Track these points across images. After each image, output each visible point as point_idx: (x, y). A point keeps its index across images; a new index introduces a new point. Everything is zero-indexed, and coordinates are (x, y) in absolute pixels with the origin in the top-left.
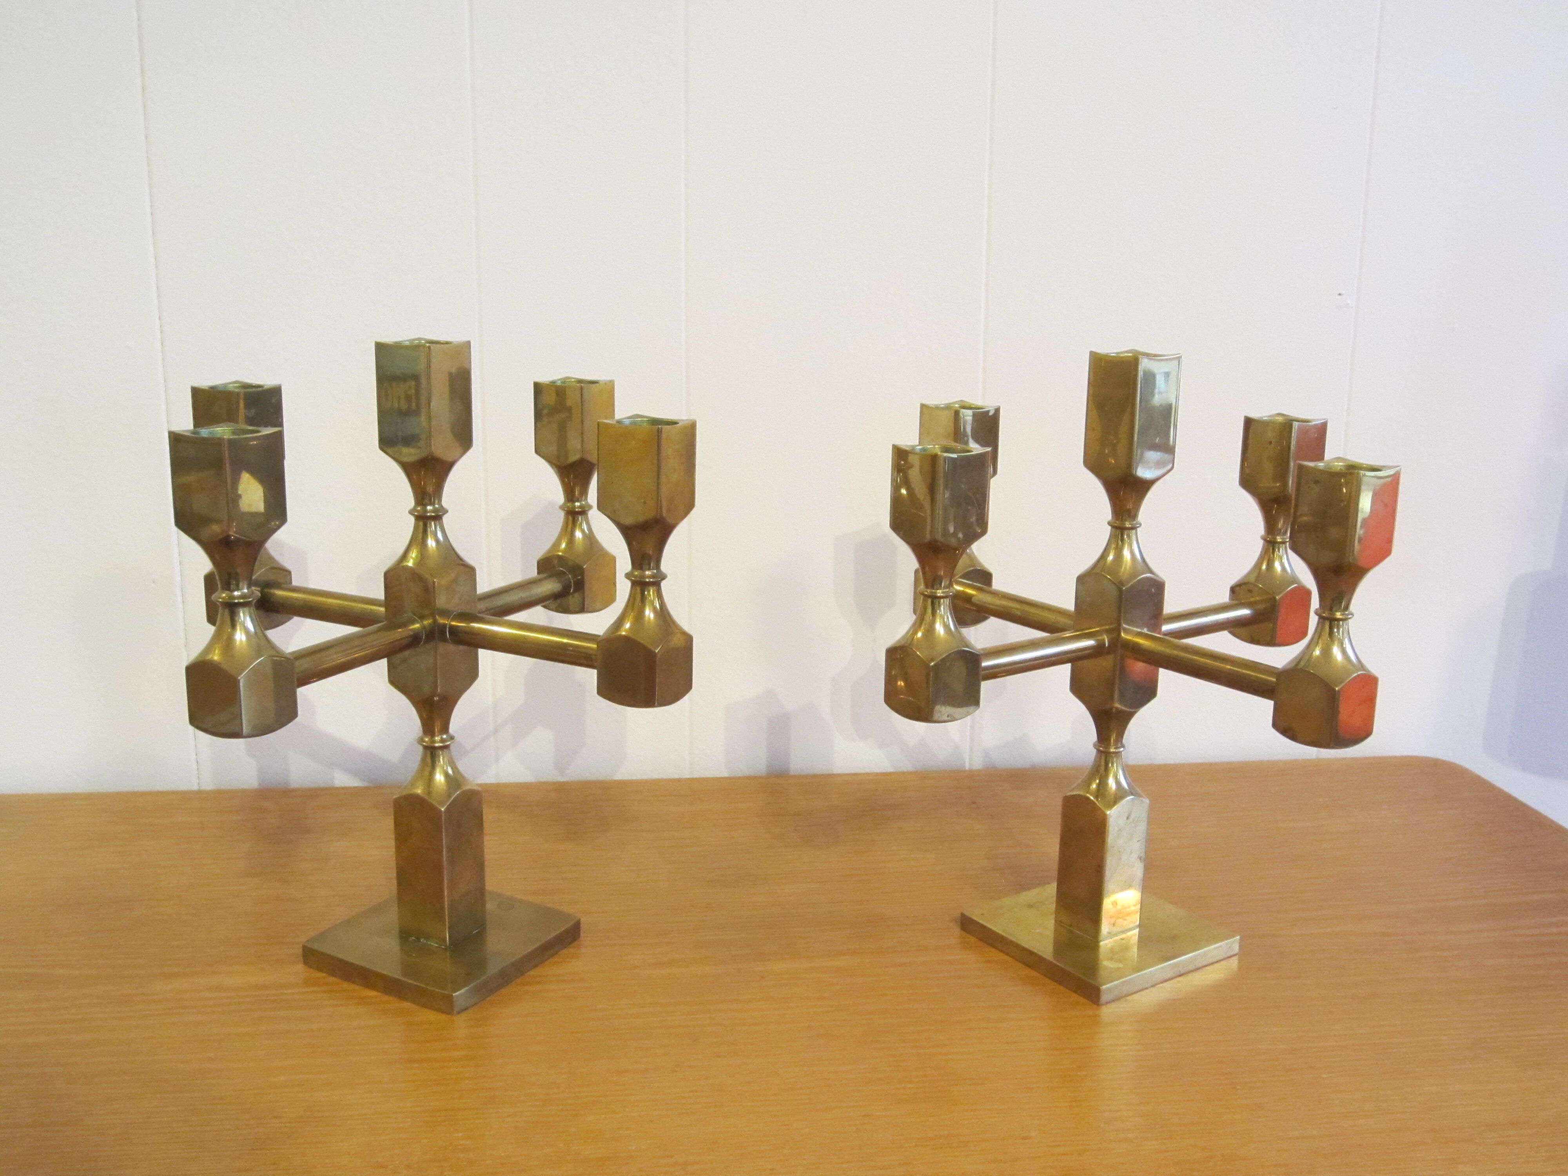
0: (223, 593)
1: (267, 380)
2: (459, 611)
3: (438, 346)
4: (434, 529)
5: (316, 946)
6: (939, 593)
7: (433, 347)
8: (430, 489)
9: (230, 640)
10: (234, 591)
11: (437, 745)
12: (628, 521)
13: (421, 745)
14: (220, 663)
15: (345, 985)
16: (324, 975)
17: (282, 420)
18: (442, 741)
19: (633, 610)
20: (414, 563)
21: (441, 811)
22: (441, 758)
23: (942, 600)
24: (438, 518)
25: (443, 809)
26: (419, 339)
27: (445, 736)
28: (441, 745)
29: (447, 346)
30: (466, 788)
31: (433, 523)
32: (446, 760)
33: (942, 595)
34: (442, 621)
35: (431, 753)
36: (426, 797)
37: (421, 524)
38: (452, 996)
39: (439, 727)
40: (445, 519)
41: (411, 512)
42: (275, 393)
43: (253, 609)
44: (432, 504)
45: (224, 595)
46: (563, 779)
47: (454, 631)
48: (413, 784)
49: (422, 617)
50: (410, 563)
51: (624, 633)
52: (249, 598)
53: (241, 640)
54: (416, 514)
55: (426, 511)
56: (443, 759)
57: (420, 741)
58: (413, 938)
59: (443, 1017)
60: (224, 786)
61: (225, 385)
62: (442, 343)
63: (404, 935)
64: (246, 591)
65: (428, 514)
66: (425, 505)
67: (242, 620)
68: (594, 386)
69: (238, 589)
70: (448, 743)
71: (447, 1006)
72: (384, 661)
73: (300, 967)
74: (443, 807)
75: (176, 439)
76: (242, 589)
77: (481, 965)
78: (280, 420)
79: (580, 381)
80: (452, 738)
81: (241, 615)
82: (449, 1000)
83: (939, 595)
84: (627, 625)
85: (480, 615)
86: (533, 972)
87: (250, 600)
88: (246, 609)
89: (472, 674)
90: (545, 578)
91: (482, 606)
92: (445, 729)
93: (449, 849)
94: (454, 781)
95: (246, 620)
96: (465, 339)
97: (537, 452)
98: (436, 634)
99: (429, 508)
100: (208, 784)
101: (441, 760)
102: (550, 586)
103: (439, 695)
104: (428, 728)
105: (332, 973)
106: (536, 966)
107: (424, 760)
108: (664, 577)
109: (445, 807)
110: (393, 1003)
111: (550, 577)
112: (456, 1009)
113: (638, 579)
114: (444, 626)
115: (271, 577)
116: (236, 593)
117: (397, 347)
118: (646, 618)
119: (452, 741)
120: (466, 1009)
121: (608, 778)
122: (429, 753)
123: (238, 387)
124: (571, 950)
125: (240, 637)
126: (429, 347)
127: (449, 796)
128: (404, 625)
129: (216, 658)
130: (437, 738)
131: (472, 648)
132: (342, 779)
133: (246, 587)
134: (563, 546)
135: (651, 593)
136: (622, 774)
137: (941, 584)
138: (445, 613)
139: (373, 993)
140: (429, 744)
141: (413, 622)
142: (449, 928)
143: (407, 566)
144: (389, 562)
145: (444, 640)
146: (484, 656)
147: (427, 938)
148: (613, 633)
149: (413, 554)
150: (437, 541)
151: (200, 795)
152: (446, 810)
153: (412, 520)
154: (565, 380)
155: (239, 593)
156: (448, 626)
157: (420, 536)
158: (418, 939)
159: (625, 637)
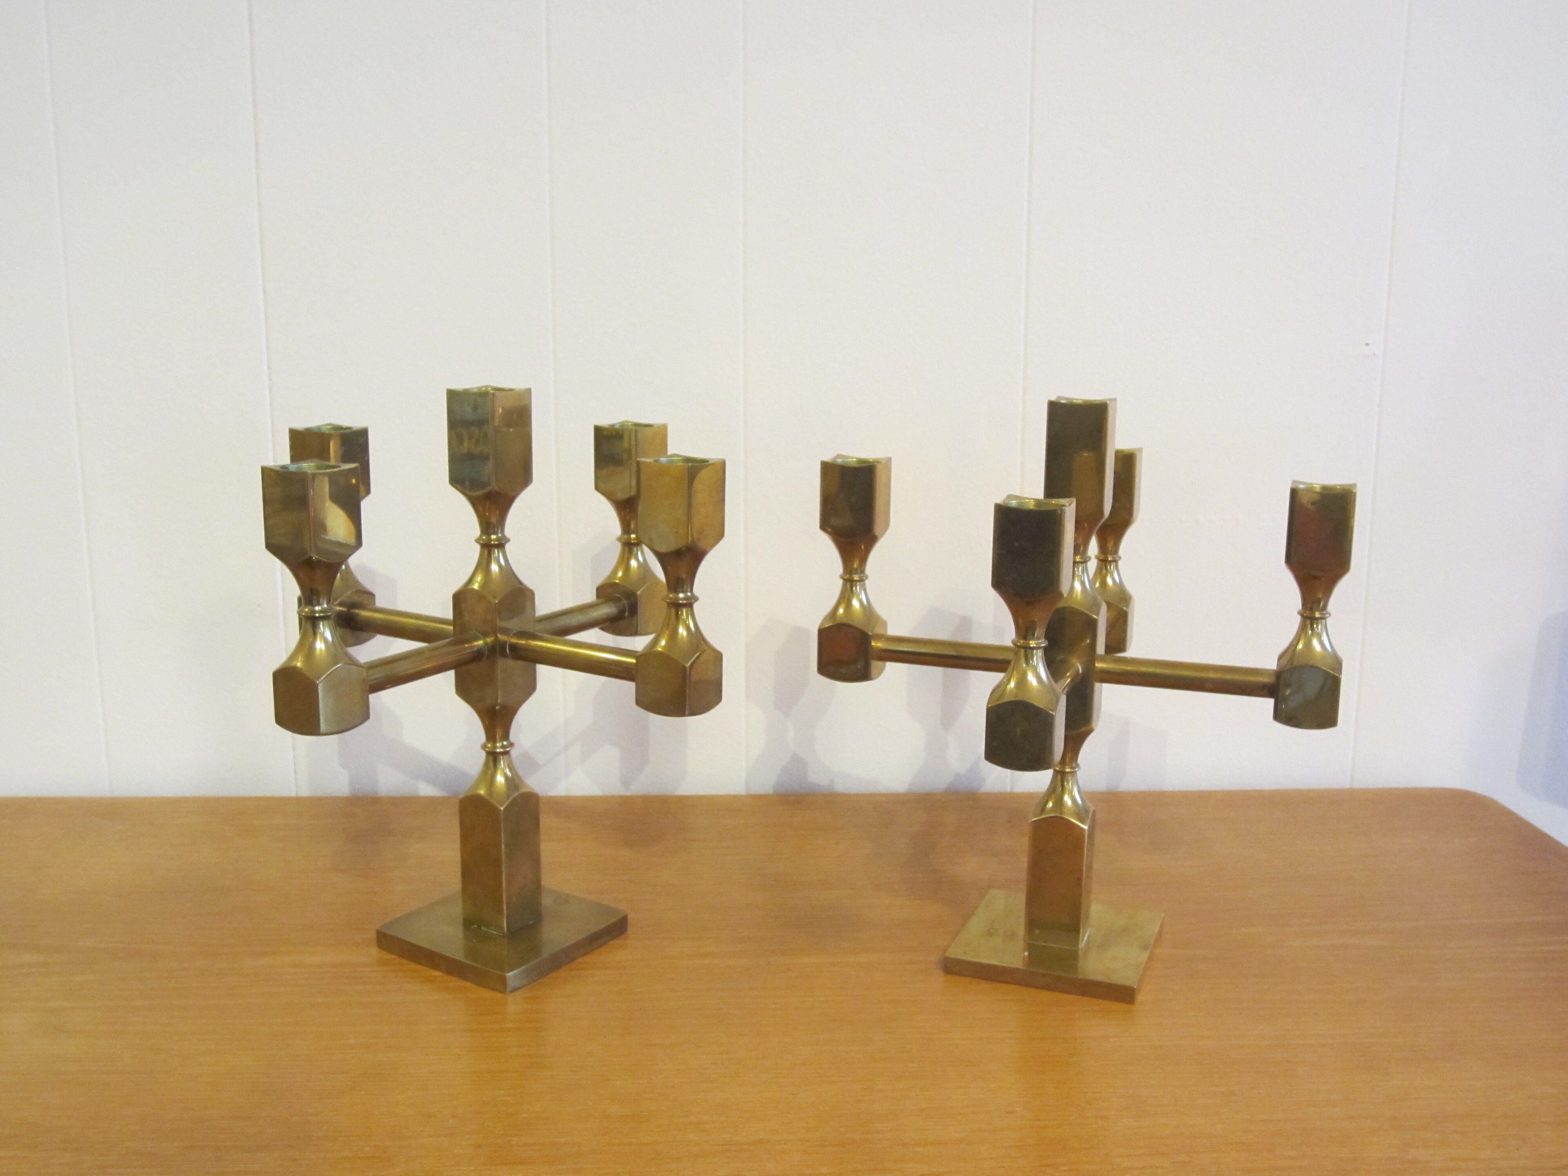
0: (307, 608)
1: (355, 423)
2: (519, 630)
3: (503, 393)
4: (497, 554)
5: (391, 932)
6: (1032, 644)
7: (497, 393)
8: (494, 520)
9: (312, 648)
10: (315, 606)
11: (498, 750)
12: (663, 549)
13: (485, 750)
14: (301, 669)
15: (413, 966)
16: (393, 956)
17: (368, 458)
18: (503, 747)
19: (667, 628)
20: (479, 587)
21: (501, 810)
22: (502, 761)
23: (1035, 651)
24: (501, 546)
25: (502, 809)
26: (487, 387)
27: (505, 743)
28: (502, 750)
29: (510, 392)
30: (522, 790)
31: (496, 550)
32: (506, 764)
33: (1035, 645)
34: (501, 637)
35: (493, 758)
36: (488, 798)
37: (486, 552)
38: (505, 976)
39: (500, 734)
40: (508, 547)
41: (477, 541)
42: (363, 434)
43: (331, 622)
44: (496, 533)
45: (307, 610)
46: (629, 794)
47: (514, 648)
48: (476, 786)
49: (485, 635)
50: (476, 586)
51: (660, 649)
52: (329, 612)
53: (321, 650)
54: (481, 542)
55: (490, 540)
56: (504, 764)
57: (484, 747)
58: (475, 926)
59: (498, 995)
60: (319, 793)
61: (319, 427)
62: (507, 390)
63: (469, 923)
64: (325, 606)
65: (492, 543)
66: (489, 535)
67: (322, 630)
68: (648, 429)
69: (319, 604)
70: (507, 749)
71: (500, 985)
72: (452, 673)
73: (374, 951)
74: (502, 805)
75: (267, 473)
76: (322, 604)
77: (535, 950)
78: (367, 458)
79: (637, 425)
80: (512, 745)
81: (321, 626)
82: (503, 981)
83: (1032, 646)
84: (663, 643)
85: (540, 634)
86: (580, 960)
87: (329, 614)
88: (326, 622)
89: (531, 687)
90: (602, 603)
91: (539, 627)
92: (506, 736)
93: (507, 846)
94: (513, 783)
95: (326, 632)
96: (527, 387)
97: (597, 488)
98: (497, 650)
99: (493, 537)
100: (305, 792)
101: (502, 763)
102: (607, 610)
103: (500, 705)
104: (491, 736)
105: (401, 955)
106: (584, 955)
107: (486, 765)
108: (696, 599)
109: (504, 807)
110: (455, 982)
111: (606, 602)
112: (509, 988)
113: (673, 601)
114: (505, 643)
115: (357, 598)
116: (317, 608)
117: (466, 393)
118: (680, 636)
119: (512, 748)
120: (518, 988)
121: (670, 794)
122: (491, 758)
123: (330, 429)
124: (618, 942)
125: (320, 645)
126: (493, 395)
127: (508, 796)
128: (468, 641)
129: (299, 665)
130: (498, 745)
131: (529, 664)
132: (426, 790)
133: (325, 604)
134: (620, 574)
135: (684, 613)
136: (684, 789)
137: (1034, 635)
138: (506, 631)
139: (438, 973)
140: (491, 750)
141: (477, 639)
142: (508, 917)
143: (473, 589)
144: (457, 584)
145: (503, 655)
146: (543, 671)
147: (488, 925)
148: (651, 649)
149: (479, 578)
150: (500, 566)
151: (298, 800)
152: (505, 809)
153: (478, 548)
154: (623, 424)
155: (320, 608)
156: (508, 643)
157: (485, 561)
158: (479, 926)
159: (660, 652)
